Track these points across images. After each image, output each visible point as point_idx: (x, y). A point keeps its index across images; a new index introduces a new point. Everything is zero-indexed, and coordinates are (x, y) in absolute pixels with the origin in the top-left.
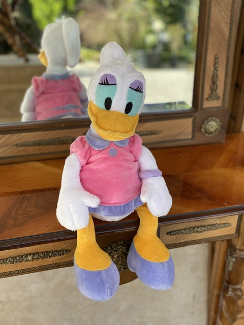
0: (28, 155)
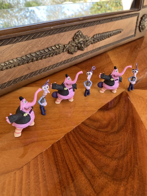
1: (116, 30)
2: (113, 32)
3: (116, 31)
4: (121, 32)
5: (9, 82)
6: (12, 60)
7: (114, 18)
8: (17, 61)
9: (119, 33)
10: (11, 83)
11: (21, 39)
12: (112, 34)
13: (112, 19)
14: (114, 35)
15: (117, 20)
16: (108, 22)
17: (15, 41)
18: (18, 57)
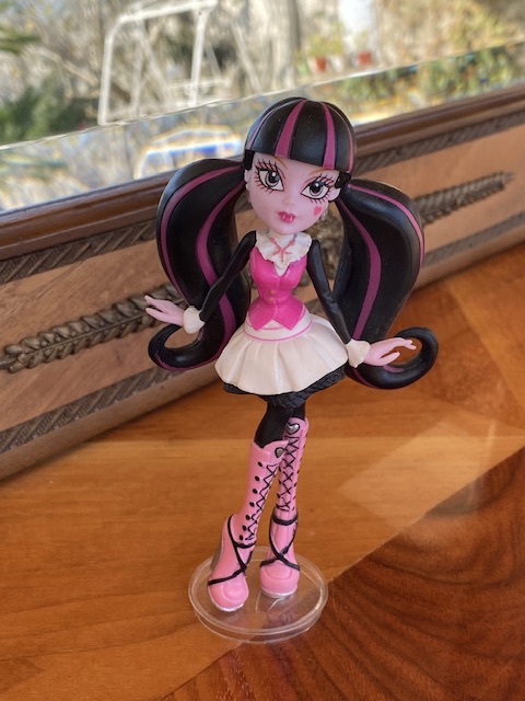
1: (477, 181)
2: (465, 190)
3: (480, 185)
4: (501, 187)
5: (47, 416)
6: (66, 324)
7: (462, 129)
8: (83, 328)
9: (494, 192)
10: (53, 421)
11: (103, 244)
12: (459, 201)
13: (455, 137)
14: (470, 203)
15: (476, 137)
16: (436, 149)
17: (83, 254)
18: (86, 313)
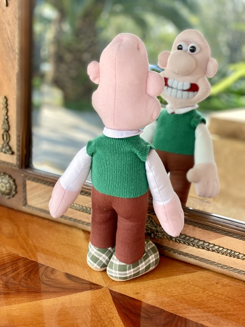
0: (75, 220)
